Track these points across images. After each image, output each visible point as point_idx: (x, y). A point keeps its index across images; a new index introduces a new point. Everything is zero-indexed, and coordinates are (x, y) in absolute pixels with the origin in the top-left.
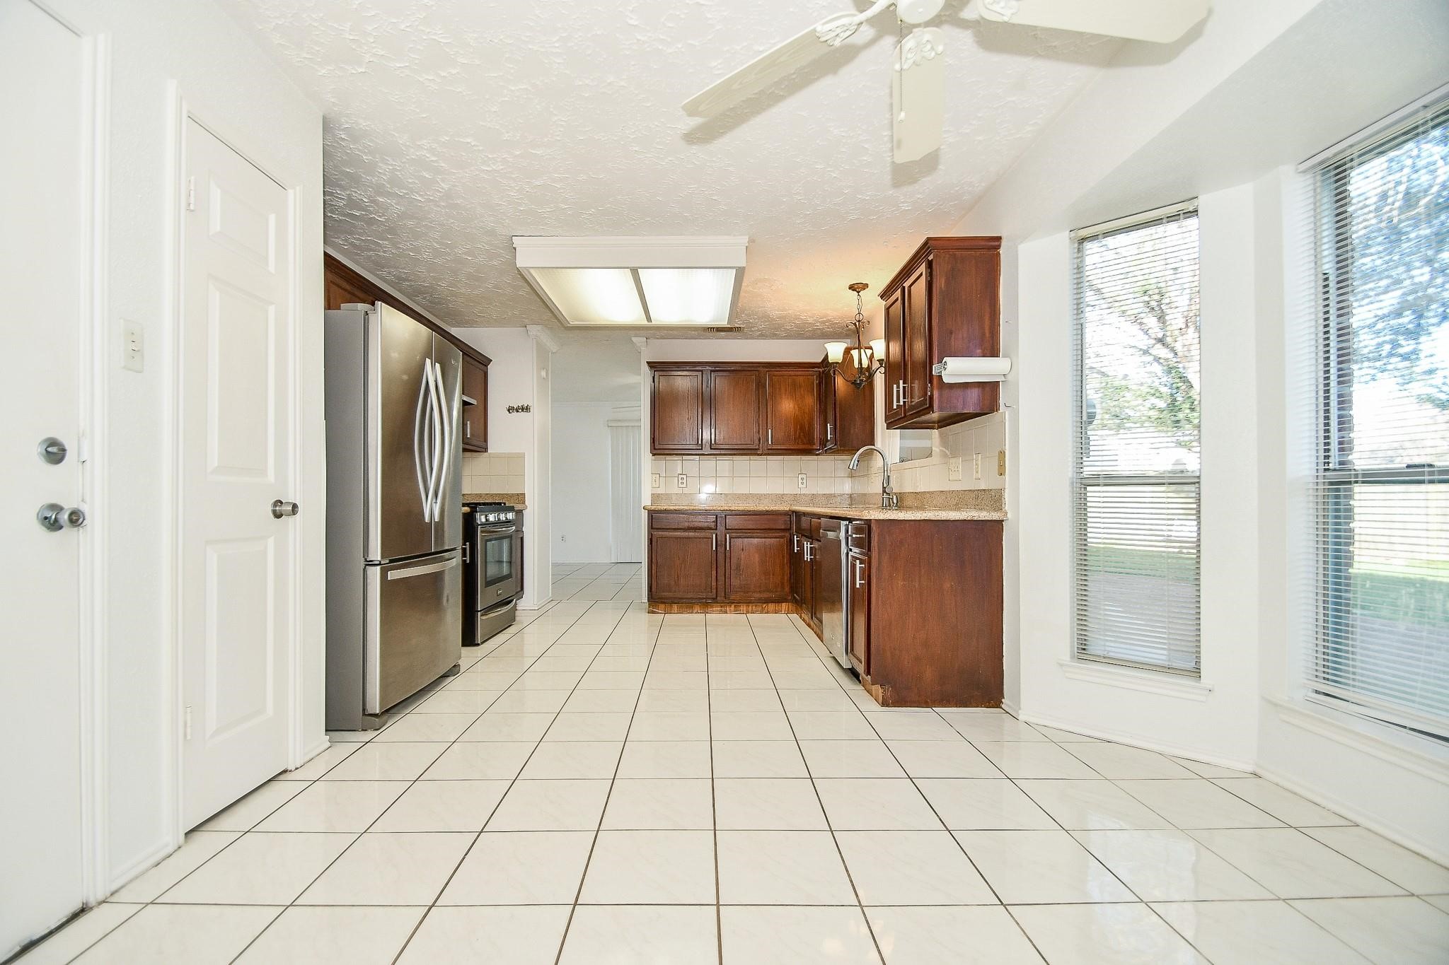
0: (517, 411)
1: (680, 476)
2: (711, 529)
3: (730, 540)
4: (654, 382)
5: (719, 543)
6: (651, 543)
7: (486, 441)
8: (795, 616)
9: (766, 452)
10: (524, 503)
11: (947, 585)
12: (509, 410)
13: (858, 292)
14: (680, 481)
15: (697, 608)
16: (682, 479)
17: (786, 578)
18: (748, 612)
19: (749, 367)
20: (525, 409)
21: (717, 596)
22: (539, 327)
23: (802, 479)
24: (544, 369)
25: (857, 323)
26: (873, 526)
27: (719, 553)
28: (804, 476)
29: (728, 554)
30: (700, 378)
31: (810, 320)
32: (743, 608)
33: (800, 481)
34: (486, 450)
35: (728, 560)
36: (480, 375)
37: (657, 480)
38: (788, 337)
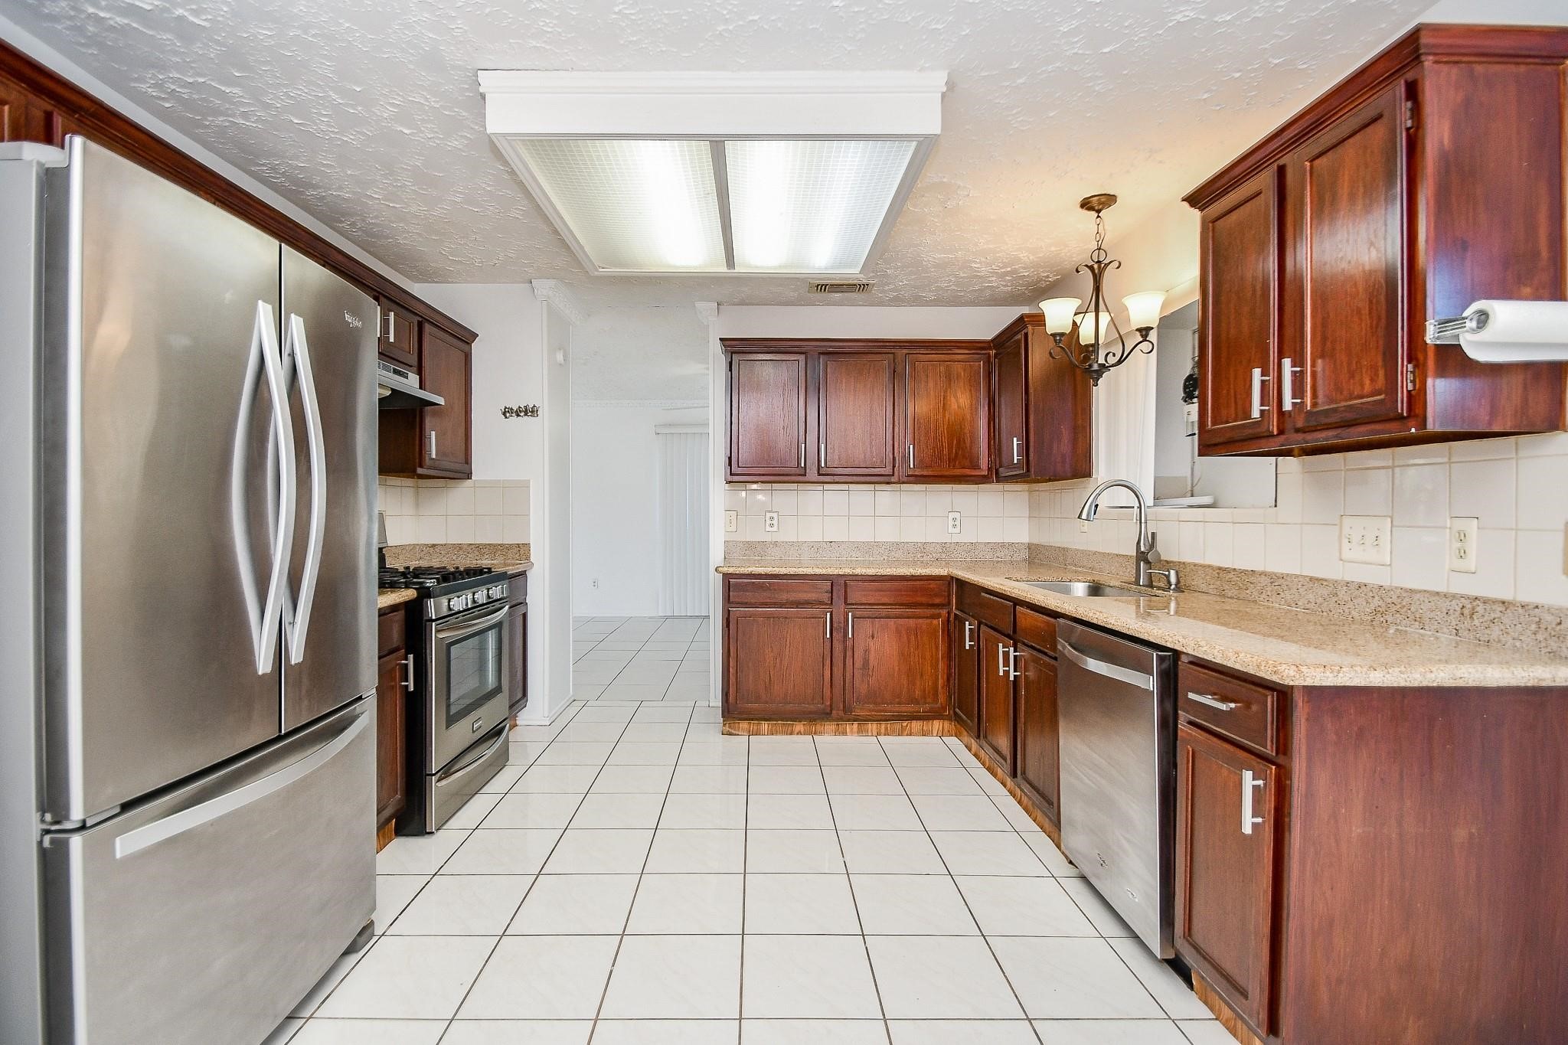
0: (518, 415)
1: (768, 515)
2: (821, 603)
3: (853, 621)
4: (731, 370)
5: (835, 625)
6: (728, 626)
7: (468, 460)
8: (953, 741)
9: (905, 479)
10: (528, 558)
11: (1460, 834)
12: (504, 414)
13: (1099, 211)
14: (768, 522)
15: (799, 727)
16: (772, 518)
17: (940, 682)
18: (879, 734)
19: (879, 347)
20: (530, 411)
21: (831, 711)
22: (552, 282)
23: (954, 519)
24: (560, 349)
25: (1096, 266)
26: (1299, 701)
27: (834, 641)
28: (957, 515)
29: (849, 644)
30: (802, 364)
31: (984, 271)
32: (872, 727)
33: (951, 523)
34: (469, 476)
35: (849, 653)
36: (457, 356)
37: (734, 522)
38: (938, 302)
